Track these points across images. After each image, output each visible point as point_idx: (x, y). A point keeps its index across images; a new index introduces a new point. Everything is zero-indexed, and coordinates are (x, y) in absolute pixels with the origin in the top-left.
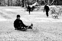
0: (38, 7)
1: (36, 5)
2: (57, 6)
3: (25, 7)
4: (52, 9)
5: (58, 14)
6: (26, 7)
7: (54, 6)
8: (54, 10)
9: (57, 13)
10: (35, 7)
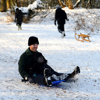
0: (44, 13)
1: (38, 8)
2: (90, 10)
3: (9, 12)
4: (77, 16)
5: (92, 30)
6: (11, 12)
7: (81, 10)
8: (83, 21)
9: (88, 27)
10: (36, 11)
